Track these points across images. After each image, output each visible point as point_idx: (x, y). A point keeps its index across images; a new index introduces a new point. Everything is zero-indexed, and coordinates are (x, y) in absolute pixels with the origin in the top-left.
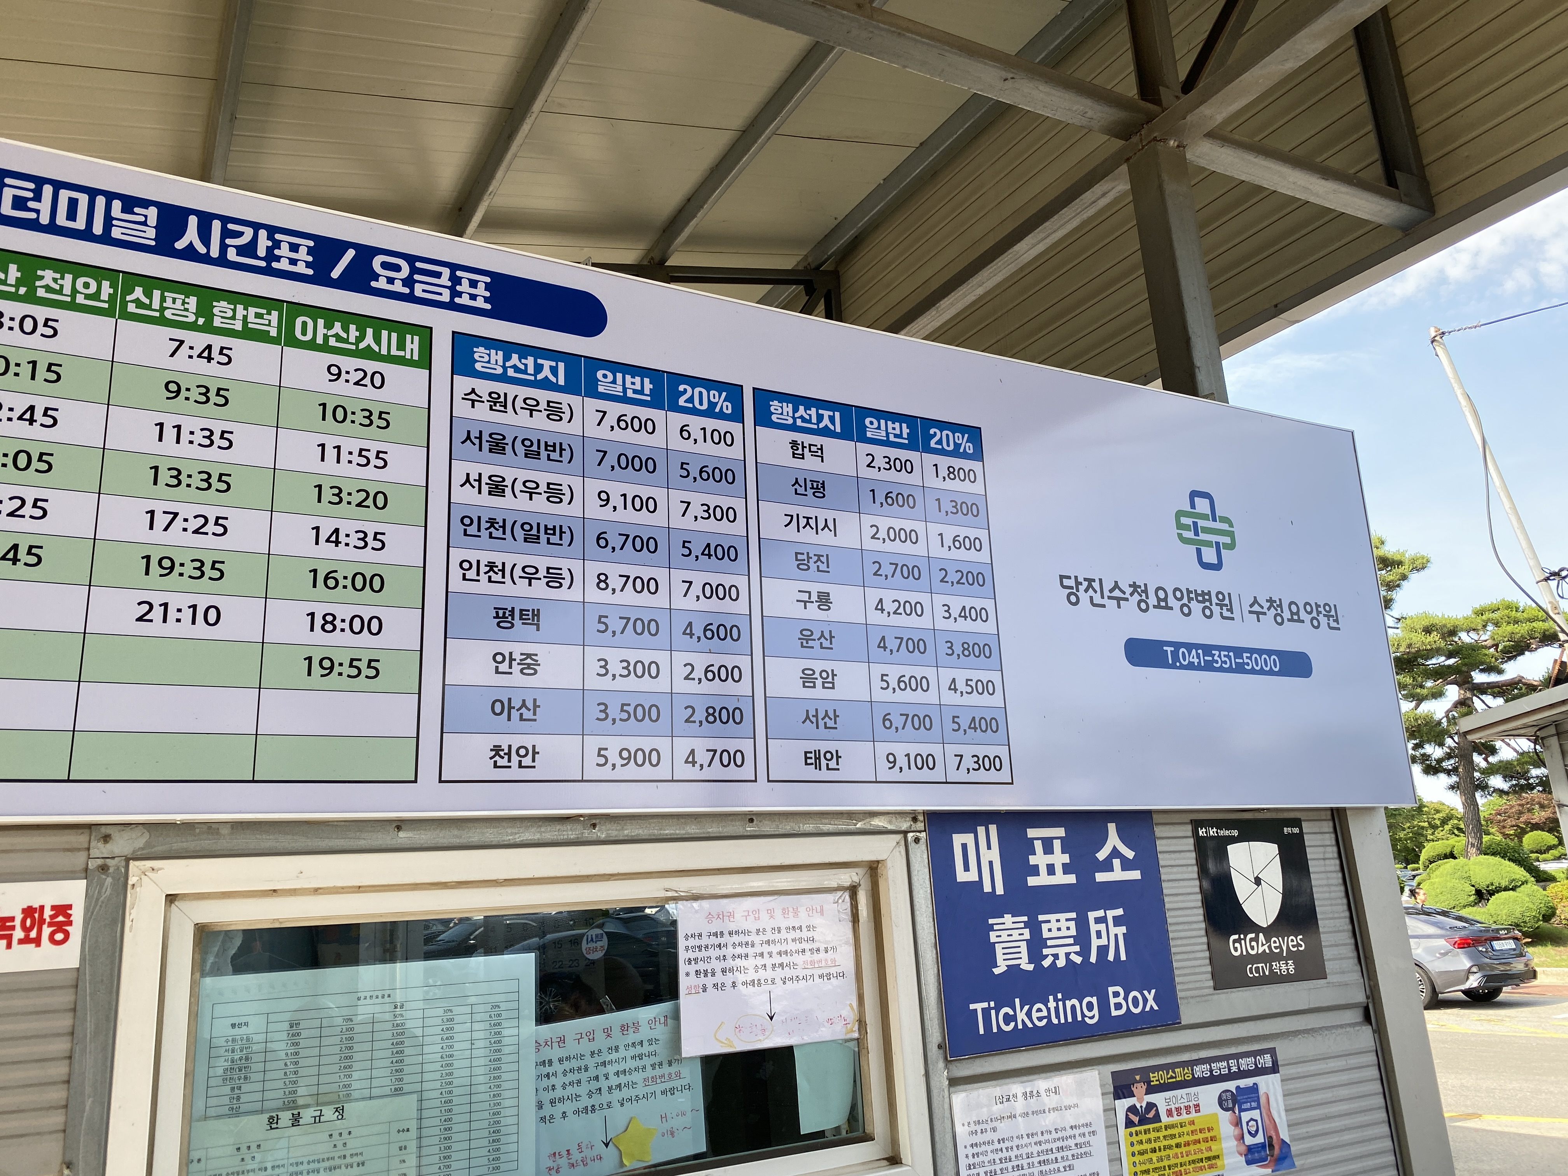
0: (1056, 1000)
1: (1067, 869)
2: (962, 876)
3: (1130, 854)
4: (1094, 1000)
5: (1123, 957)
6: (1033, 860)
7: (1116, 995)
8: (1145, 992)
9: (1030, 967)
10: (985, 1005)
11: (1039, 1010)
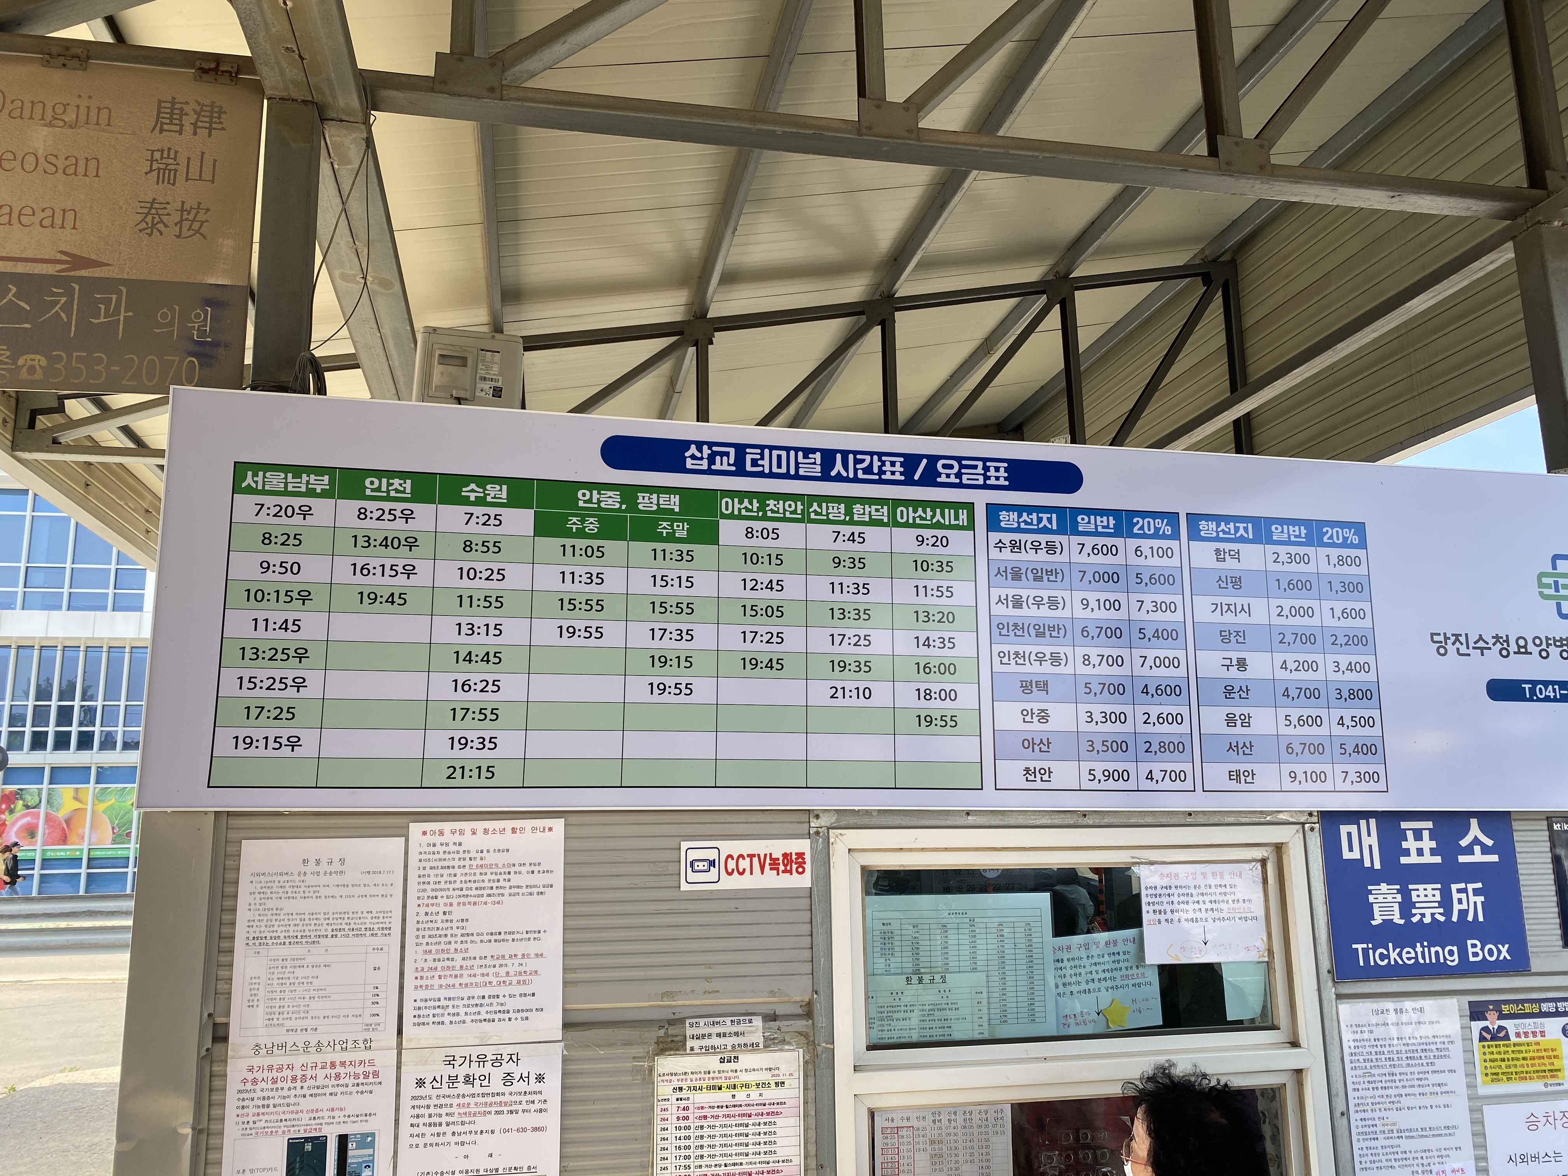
0: (1423, 946)
1: (1433, 852)
2: (1347, 855)
3: (1489, 842)
4: (1455, 949)
5: (1481, 919)
6: (1405, 845)
7: (1474, 946)
8: (1500, 946)
9: (1402, 922)
10: (1365, 946)
11: (1408, 953)
